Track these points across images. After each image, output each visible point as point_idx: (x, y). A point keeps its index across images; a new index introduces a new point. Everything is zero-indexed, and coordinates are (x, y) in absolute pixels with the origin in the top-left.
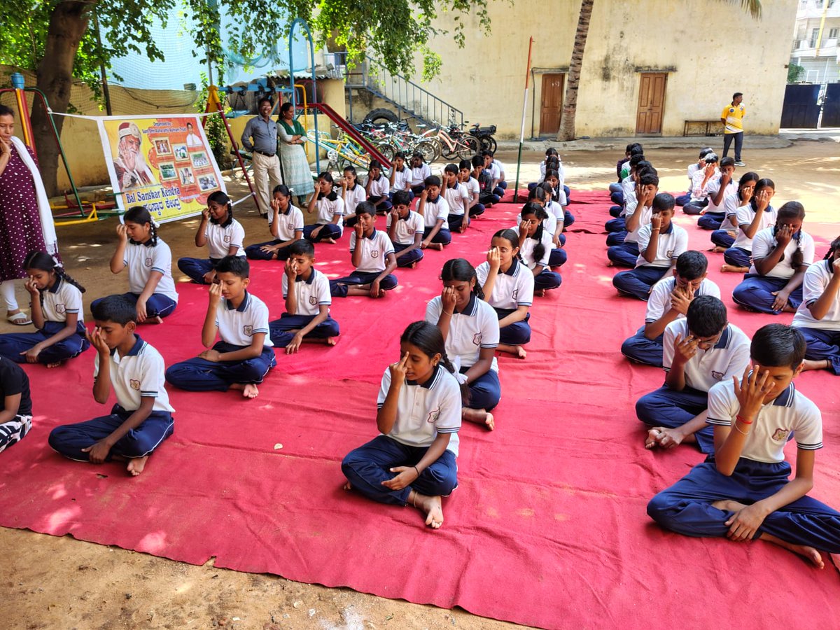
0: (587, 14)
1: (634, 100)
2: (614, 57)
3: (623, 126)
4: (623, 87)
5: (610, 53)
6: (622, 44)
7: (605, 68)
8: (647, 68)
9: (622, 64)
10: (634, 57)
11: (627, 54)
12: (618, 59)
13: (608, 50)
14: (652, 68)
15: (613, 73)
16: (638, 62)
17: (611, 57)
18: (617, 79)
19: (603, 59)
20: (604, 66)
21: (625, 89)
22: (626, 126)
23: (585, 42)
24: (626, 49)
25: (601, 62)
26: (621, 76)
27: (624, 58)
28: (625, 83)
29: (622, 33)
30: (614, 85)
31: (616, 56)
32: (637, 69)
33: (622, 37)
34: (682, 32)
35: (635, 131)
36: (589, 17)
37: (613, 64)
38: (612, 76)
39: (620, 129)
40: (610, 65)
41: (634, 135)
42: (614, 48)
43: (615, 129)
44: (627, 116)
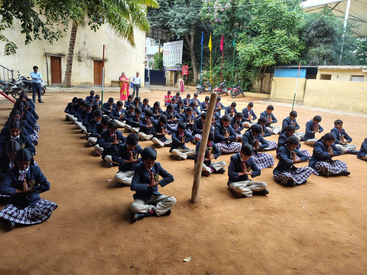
0: (75, 33)
1: (92, 71)
2: (82, 52)
3: (89, 82)
4: (87, 65)
5: (80, 50)
6: (85, 47)
7: (79, 57)
8: (96, 58)
9: (86, 55)
10: (91, 53)
11: (87, 52)
12: (84, 53)
13: (79, 49)
14: (98, 58)
15: (82, 59)
16: (92, 56)
17: (81, 52)
18: (84, 61)
19: (78, 52)
20: (78, 56)
21: (88, 66)
22: (90, 82)
23: (74, 44)
24: (87, 49)
25: (77, 53)
26: (86, 60)
27: (86, 53)
28: (88, 63)
29: (84, 42)
30: (83, 64)
31: (83, 52)
32: (92, 58)
33: (85, 44)
34: (108, 45)
35: (93, 84)
36: (76, 34)
37: (82, 55)
38: (82, 60)
39: (88, 83)
40: (81, 55)
41: (93, 86)
42: (82, 48)
43: (85, 83)
44: (90, 77)
